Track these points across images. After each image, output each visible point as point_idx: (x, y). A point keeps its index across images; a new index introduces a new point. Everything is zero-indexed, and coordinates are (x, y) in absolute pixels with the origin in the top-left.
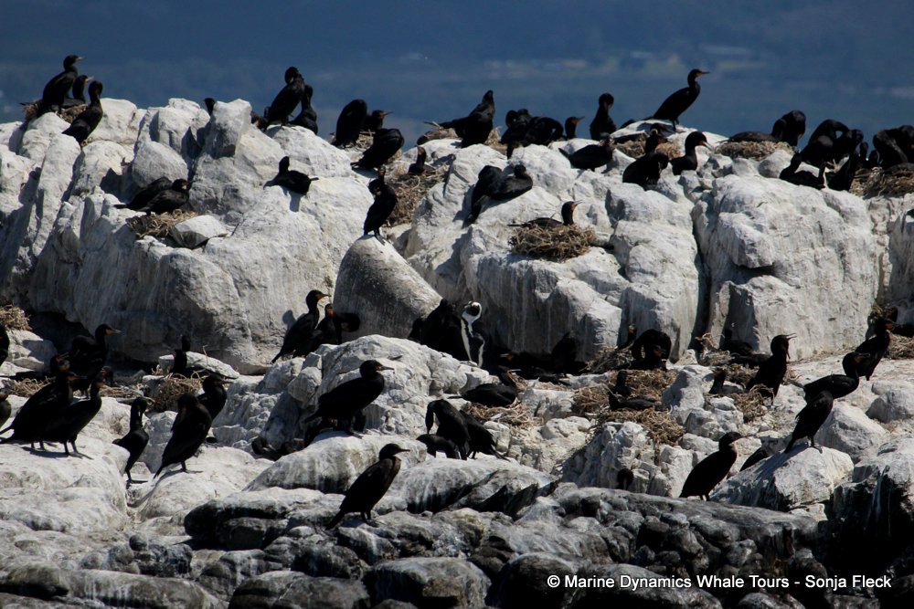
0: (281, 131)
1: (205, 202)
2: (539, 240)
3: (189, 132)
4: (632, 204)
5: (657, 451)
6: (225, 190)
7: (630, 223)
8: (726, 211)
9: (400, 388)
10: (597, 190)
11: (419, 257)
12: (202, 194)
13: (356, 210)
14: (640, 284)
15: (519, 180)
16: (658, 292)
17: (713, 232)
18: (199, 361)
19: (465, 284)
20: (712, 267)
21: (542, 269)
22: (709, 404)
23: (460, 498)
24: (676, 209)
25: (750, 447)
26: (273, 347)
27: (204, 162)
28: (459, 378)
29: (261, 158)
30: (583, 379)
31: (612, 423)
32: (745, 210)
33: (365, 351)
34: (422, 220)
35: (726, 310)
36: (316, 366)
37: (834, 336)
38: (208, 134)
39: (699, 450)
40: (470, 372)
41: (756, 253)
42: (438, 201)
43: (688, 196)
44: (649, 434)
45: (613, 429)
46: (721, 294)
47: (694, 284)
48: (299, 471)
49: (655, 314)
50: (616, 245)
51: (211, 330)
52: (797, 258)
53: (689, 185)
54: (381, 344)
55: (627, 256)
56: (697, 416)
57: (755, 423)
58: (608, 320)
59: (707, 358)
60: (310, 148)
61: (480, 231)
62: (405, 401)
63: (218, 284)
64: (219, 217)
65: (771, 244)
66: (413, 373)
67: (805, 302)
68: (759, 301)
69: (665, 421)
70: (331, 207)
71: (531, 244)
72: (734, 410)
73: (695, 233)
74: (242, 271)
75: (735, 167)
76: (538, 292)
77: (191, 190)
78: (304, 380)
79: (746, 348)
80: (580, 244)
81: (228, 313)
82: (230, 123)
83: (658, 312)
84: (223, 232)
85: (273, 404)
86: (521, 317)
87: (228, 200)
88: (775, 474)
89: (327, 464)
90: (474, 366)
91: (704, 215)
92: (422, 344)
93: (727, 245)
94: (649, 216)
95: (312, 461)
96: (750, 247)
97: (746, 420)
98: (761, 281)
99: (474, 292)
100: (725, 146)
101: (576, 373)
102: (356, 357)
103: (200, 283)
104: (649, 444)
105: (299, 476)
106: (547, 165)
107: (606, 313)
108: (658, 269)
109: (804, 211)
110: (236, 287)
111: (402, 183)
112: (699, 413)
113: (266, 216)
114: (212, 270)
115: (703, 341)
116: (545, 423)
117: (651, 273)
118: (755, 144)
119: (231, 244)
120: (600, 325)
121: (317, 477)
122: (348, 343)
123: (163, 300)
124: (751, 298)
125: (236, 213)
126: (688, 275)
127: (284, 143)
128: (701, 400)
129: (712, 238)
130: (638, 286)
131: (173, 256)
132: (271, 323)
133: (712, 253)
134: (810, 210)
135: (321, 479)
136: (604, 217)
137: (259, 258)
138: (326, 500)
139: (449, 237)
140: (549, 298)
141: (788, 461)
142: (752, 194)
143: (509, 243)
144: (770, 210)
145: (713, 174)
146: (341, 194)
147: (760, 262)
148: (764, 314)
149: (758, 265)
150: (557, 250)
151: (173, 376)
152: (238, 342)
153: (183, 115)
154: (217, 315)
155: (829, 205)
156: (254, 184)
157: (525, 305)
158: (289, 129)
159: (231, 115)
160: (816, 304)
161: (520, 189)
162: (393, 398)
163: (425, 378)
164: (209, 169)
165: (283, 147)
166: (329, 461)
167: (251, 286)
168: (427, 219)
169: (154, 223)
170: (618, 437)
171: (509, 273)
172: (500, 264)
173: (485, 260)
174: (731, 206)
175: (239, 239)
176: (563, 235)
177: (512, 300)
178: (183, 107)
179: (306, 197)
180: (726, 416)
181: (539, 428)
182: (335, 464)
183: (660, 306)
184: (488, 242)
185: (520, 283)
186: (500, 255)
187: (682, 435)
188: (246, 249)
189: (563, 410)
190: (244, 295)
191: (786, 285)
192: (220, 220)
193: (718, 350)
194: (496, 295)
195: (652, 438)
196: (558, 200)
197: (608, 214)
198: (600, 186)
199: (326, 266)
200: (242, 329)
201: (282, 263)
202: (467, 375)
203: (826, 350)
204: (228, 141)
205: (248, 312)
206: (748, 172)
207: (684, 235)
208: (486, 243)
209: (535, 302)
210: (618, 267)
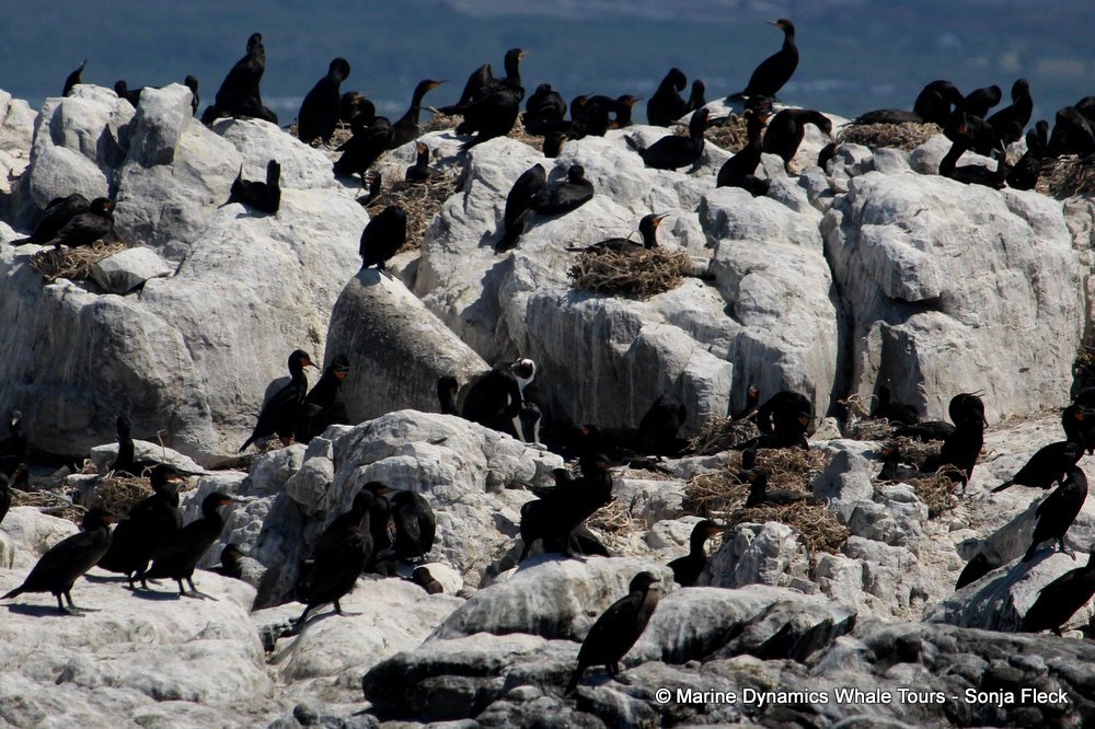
0: (234, 125)
1: (136, 229)
2: (612, 269)
3: (107, 131)
4: (737, 216)
5: (812, 562)
6: (163, 212)
7: (736, 243)
8: (870, 223)
9: (447, 483)
10: (683, 197)
11: (436, 298)
12: (131, 218)
13: (347, 234)
14: (757, 328)
15: (574, 188)
16: (783, 339)
17: (852, 252)
18: (148, 452)
19: (507, 334)
20: (854, 301)
21: (619, 310)
22: (881, 493)
23: (728, 641)
24: (800, 221)
25: (939, 552)
26: (242, 430)
27: (131, 172)
28: (525, 467)
29: (211, 165)
30: (687, 463)
31: (748, 524)
32: (898, 221)
33: (394, 433)
34: (436, 246)
35: (877, 360)
36: (325, 455)
37: (1028, 394)
38: (134, 133)
39: (871, 559)
40: (538, 459)
41: (916, 281)
42: (457, 218)
43: (814, 203)
44: (800, 539)
45: (750, 532)
46: (869, 339)
47: (831, 326)
48: (504, 610)
49: (781, 369)
50: (719, 274)
51: (155, 408)
52: (972, 285)
53: (814, 188)
54: (418, 422)
55: (737, 291)
56: (866, 512)
57: (943, 519)
58: (715, 380)
59: (857, 429)
60: (276, 149)
61: (525, 259)
62: (455, 502)
63: (163, 343)
64: (156, 249)
65: (937, 267)
66: (463, 461)
67: (986, 347)
68: (925, 347)
69: (822, 519)
70: (312, 231)
71: (602, 276)
72: (915, 501)
73: (827, 253)
74: (195, 325)
75: (878, 161)
76: (613, 343)
77: (115, 213)
78: (310, 476)
79: (911, 414)
80: (669, 274)
81: (178, 383)
82: (165, 117)
83: (785, 366)
84: (165, 270)
85: (265, 510)
86: (591, 378)
87: (167, 225)
88: (1013, 591)
89: (542, 599)
90: (543, 449)
91: (838, 228)
92: (472, 421)
93: (874, 269)
94: (763, 233)
95: (522, 596)
96: (908, 273)
97: (932, 515)
98: (925, 319)
99: (520, 345)
100: (851, 131)
101: (674, 455)
102: (382, 442)
103: (138, 342)
104: (801, 552)
105: (506, 617)
106: (612, 165)
107: (710, 369)
108: (781, 306)
109: (978, 219)
110: (188, 346)
111: (399, 193)
112: (868, 506)
113: (224, 247)
114: (153, 324)
115: (850, 405)
116: (650, 527)
117: (772, 312)
118: (893, 126)
119: (178, 287)
120: (705, 387)
121: (529, 617)
122: (369, 422)
123: (86, 368)
124: (912, 343)
125: (180, 243)
126: (822, 313)
127: (240, 142)
128: (869, 488)
129: (852, 261)
130: (754, 330)
131: (98, 306)
132: (238, 396)
133: (852, 283)
134: (987, 218)
135: (535, 619)
136: (698, 235)
137: (217, 305)
138: (552, 648)
139: (476, 267)
140: (629, 351)
141: (1029, 573)
142: (907, 198)
143: (569, 275)
144: (932, 220)
145: (846, 171)
146: (325, 213)
147: (923, 292)
148: (933, 365)
149: (920, 297)
150: (637, 284)
151: (115, 475)
152: (193, 423)
153: (95, 107)
154: (163, 386)
155: (1012, 210)
156: (202, 201)
157: (596, 362)
158: (244, 123)
159: (166, 106)
160: (1001, 348)
161: (578, 198)
162: (438, 497)
163: (479, 468)
164: (139, 183)
165: (239, 149)
166: (544, 595)
167: (209, 345)
168: (444, 245)
169: (68, 260)
170: (759, 543)
171: (572, 317)
172: (559, 304)
173: (537, 299)
174: (877, 216)
175: (188, 279)
176: (644, 263)
177: (577, 355)
178: (94, 97)
179: (276, 218)
180: (904, 510)
181: (642, 534)
182: (552, 599)
183: (788, 357)
184: (537, 274)
185: (587, 330)
186: (558, 293)
187: (845, 538)
188: (198, 292)
189: (669, 507)
190: (199, 358)
191: (959, 324)
192: (158, 253)
193: (872, 417)
194: (556, 350)
195: (804, 543)
196: (630, 213)
197: (704, 231)
198: (687, 192)
199: (309, 314)
200: (198, 405)
201: (249, 311)
202: (536, 462)
203: (1018, 414)
204: (163, 142)
205: (205, 381)
206: (896, 166)
207: (813, 258)
208: (534, 276)
209: (610, 358)
210: (723, 305)
